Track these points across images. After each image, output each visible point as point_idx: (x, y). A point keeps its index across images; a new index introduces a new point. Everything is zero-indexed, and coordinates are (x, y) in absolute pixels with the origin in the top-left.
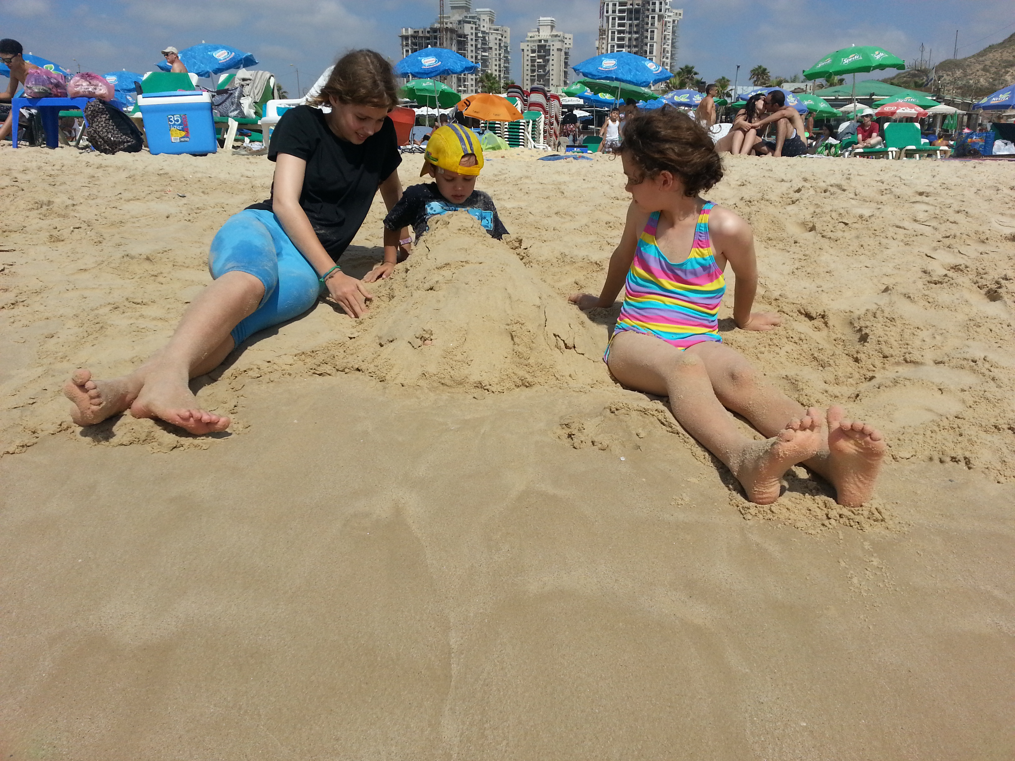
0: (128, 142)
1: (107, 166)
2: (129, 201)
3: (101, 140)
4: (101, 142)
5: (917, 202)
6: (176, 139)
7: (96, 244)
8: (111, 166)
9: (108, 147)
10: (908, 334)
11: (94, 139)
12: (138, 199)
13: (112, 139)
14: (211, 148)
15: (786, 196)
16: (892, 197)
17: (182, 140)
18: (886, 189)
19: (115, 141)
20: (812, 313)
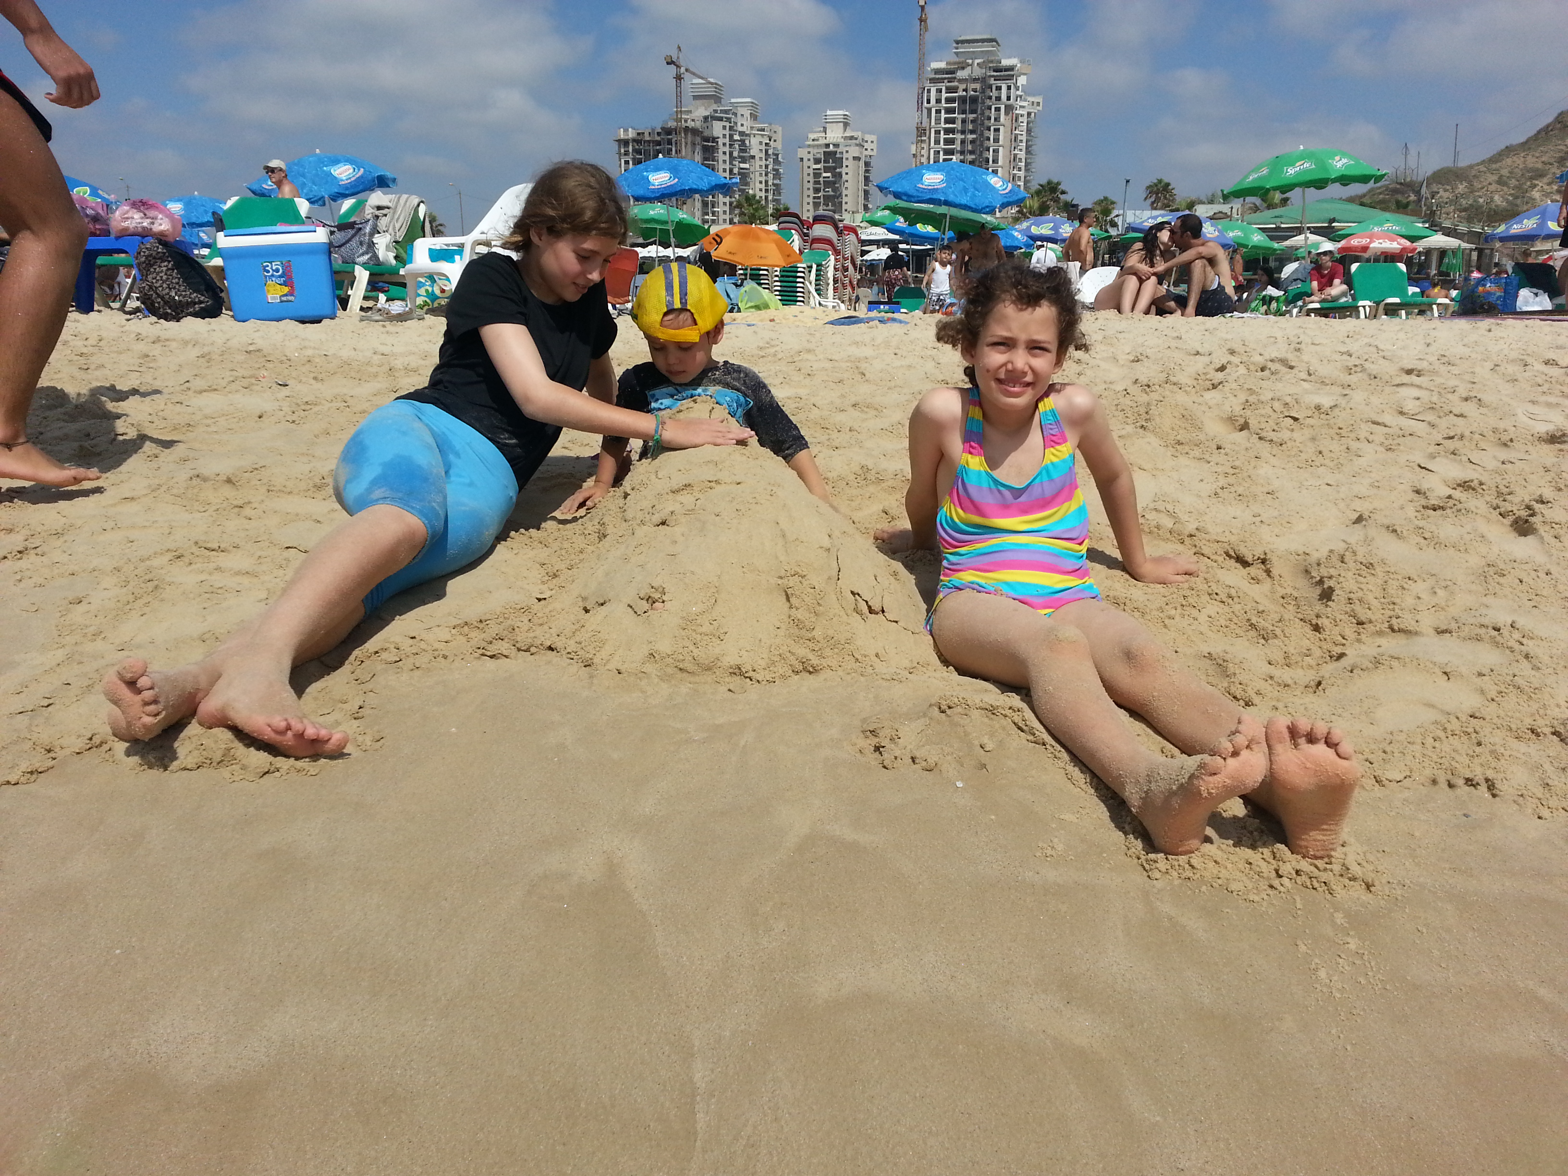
0: (201, 302)
1: (168, 340)
2: (201, 392)
3: (159, 300)
4: (159, 303)
5: (1403, 384)
6: (274, 298)
7: (149, 459)
8: (174, 340)
9: (169, 311)
10: (1395, 587)
11: (149, 299)
12: (215, 390)
13: (177, 298)
14: (327, 311)
15: (1203, 377)
16: (1365, 377)
17: (284, 299)
18: (1356, 366)
19: (180, 301)
20: (1246, 556)
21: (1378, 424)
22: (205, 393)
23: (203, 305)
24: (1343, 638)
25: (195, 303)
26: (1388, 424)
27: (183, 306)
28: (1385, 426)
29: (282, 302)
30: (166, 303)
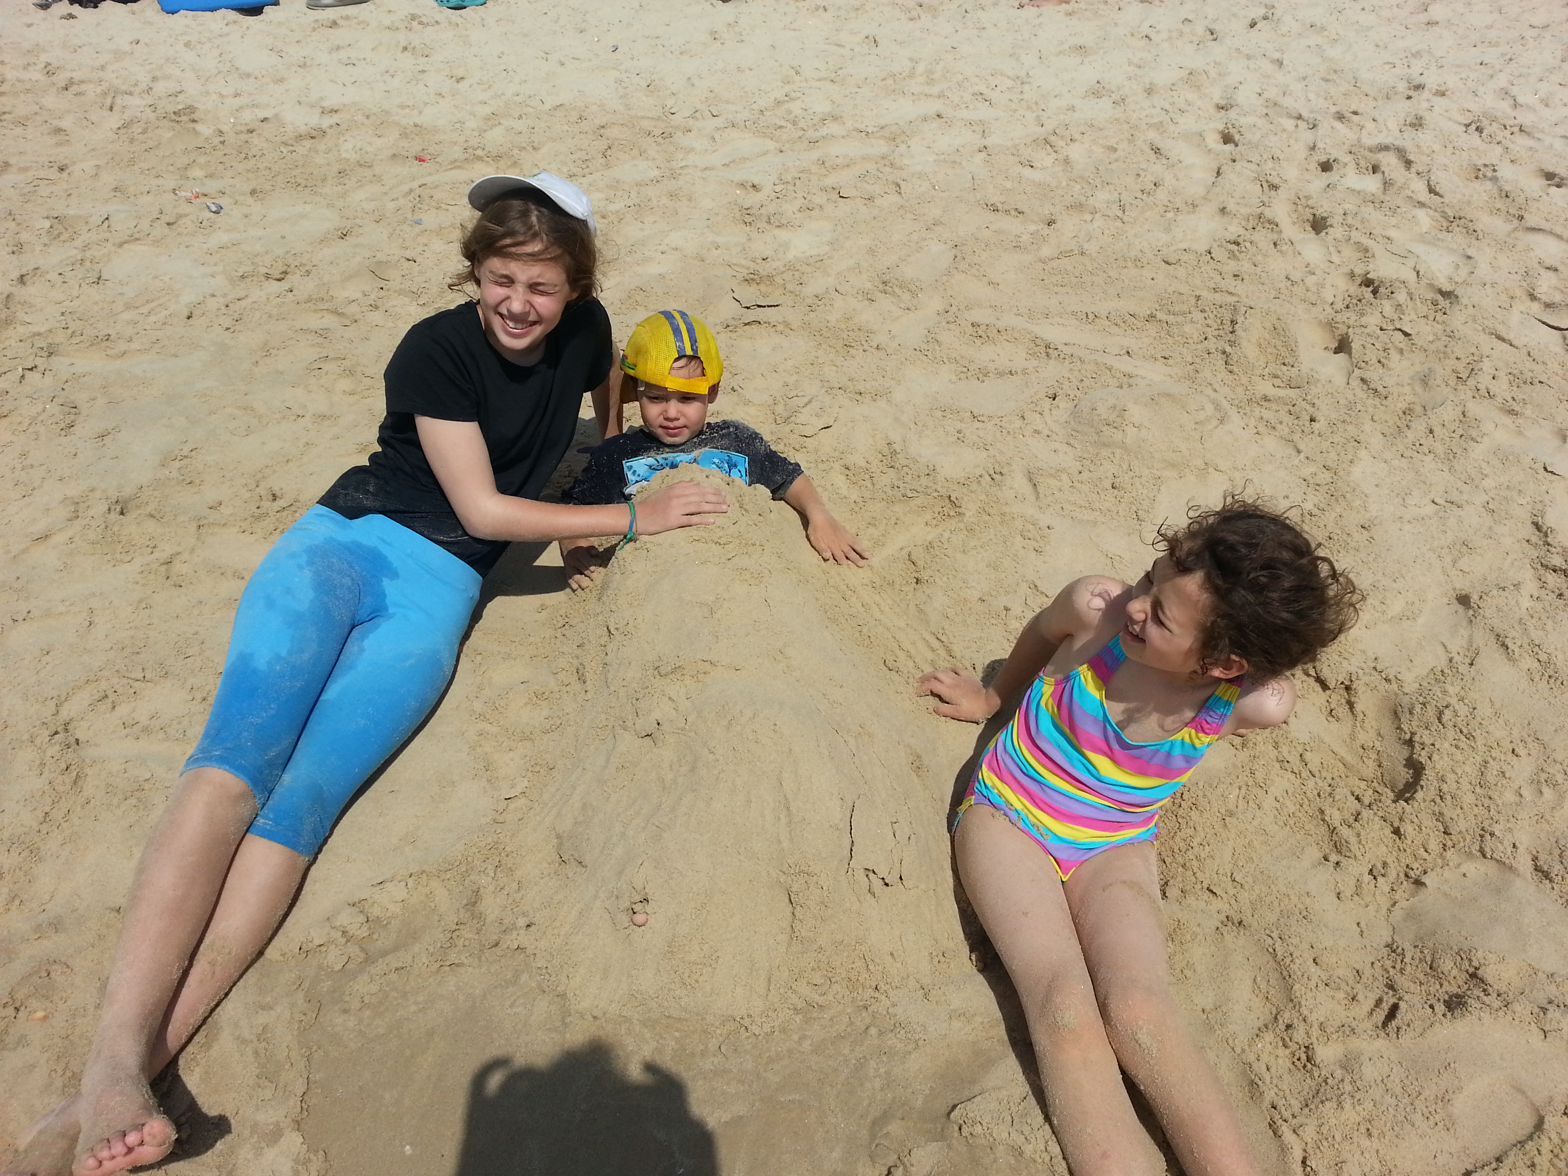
2: (121, 245)
7: (63, 433)
12: (137, 239)
15: (1303, 201)
18: (1485, 165)
20: (1328, 680)
21: (1503, 339)
22: (126, 246)
24: (1426, 851)
26: (1515, 343)
28: (1511, 345)
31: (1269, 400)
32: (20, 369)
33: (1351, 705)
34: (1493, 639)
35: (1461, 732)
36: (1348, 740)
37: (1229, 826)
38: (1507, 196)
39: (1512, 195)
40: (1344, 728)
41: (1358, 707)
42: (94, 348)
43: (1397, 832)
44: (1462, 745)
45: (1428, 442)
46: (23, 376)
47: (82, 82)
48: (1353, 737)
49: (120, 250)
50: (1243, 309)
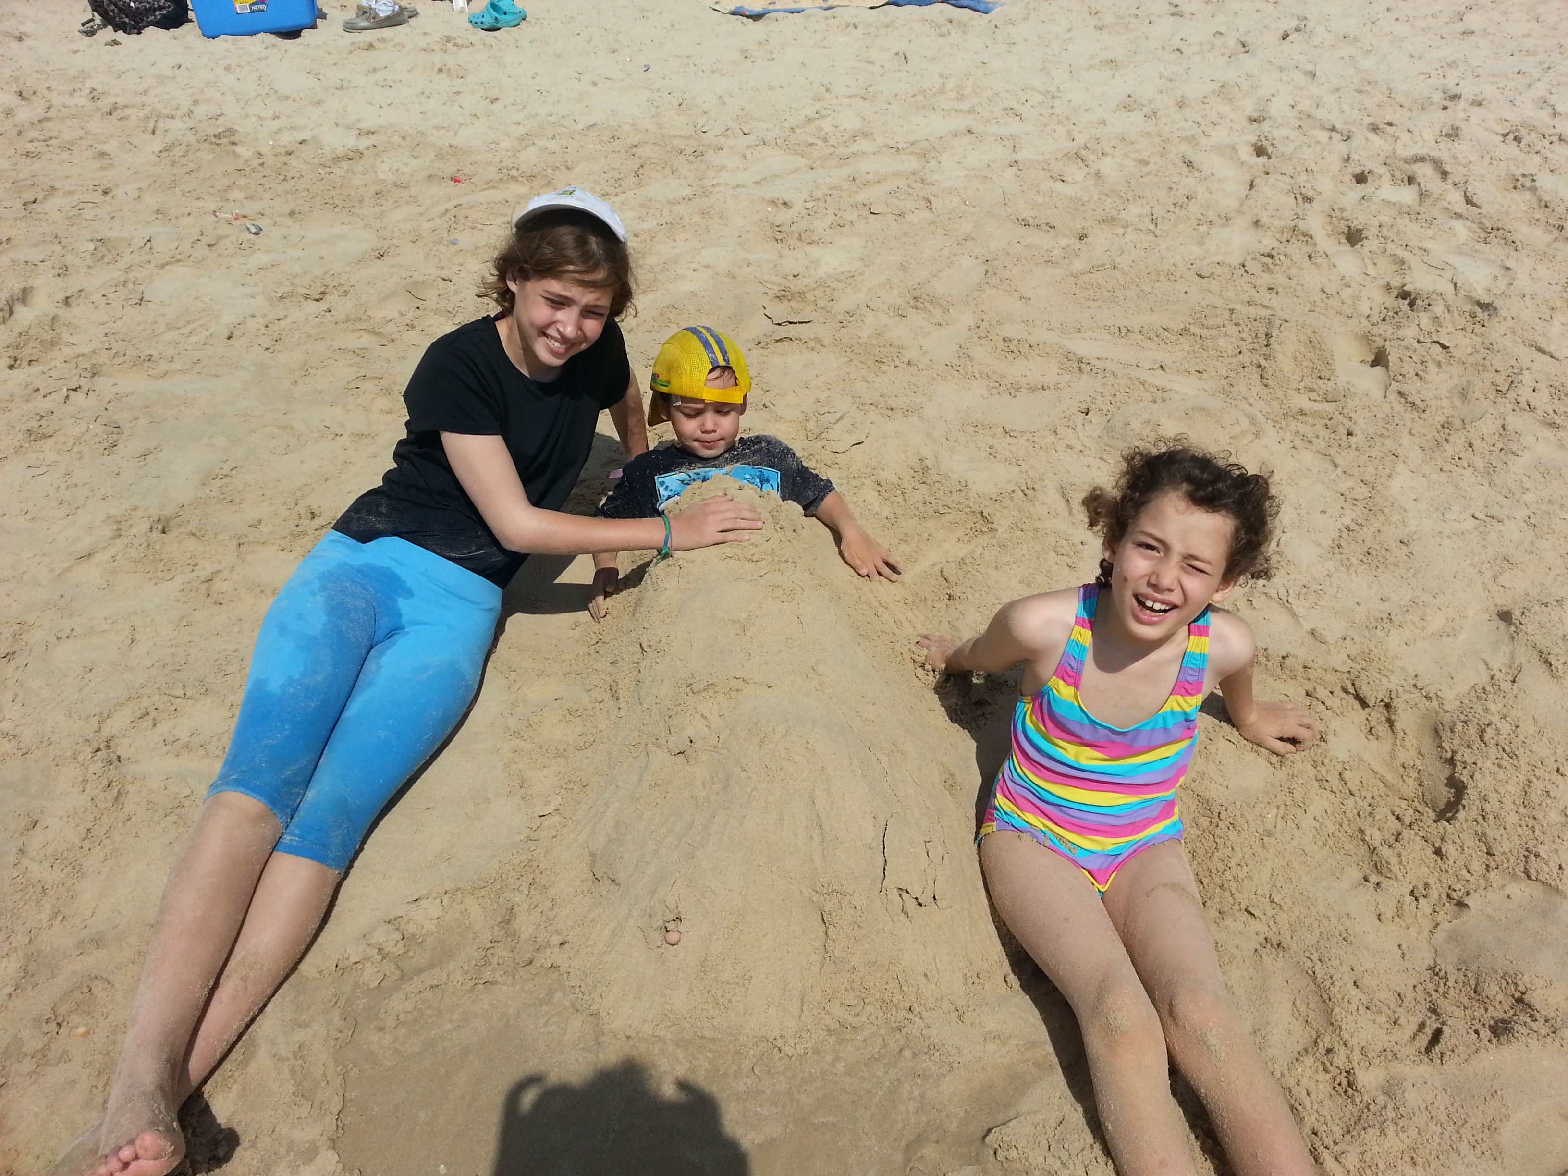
0: (161, 8)
3: (113, 7)
4: (113, 11)
6: (243, 8)
9: (127, 20)
11: (100, 6)
13: (132, 4)
14: (307, 20)
17: (255, 8)
19: (137, 8)
20: (1368, 698)
22: (168, 267)
23: (164, 12)
24: (1469, 872)
25: (155, 10)
27: (141, 14)
29: (252, 12)
30: (120, 10)
31: (1305, 414)
32: (65, 389)
33: (1391, 723)
34: (1536, 655)
35: (1504, 750)
36: (1388, 758)
37: (1267, 845)
38: (1546, 206)
39: (1551, 206)
40: (1384, 746)
41: (1398, 725)
42: (136, 368)
43: (1438, 852)
44: (1505, 764)
45: (1468, 455)
46: (67, 396)
47: (126, 106)
48: (1393, 756)
49: (162, 272)
50: (1278, 323)
